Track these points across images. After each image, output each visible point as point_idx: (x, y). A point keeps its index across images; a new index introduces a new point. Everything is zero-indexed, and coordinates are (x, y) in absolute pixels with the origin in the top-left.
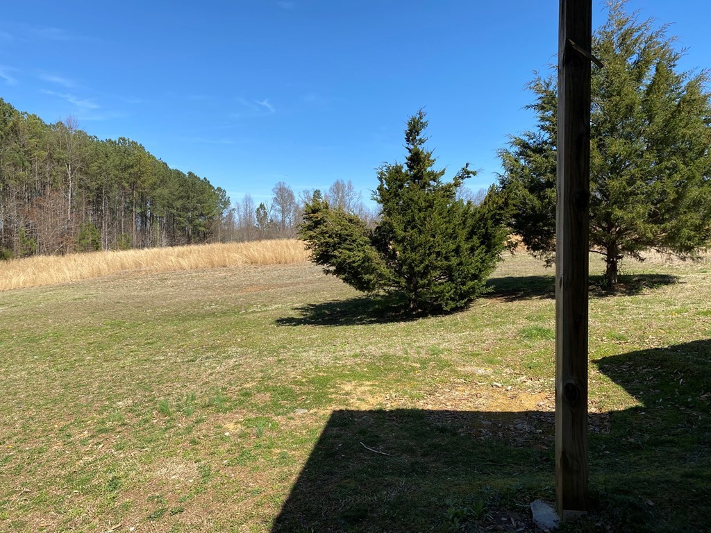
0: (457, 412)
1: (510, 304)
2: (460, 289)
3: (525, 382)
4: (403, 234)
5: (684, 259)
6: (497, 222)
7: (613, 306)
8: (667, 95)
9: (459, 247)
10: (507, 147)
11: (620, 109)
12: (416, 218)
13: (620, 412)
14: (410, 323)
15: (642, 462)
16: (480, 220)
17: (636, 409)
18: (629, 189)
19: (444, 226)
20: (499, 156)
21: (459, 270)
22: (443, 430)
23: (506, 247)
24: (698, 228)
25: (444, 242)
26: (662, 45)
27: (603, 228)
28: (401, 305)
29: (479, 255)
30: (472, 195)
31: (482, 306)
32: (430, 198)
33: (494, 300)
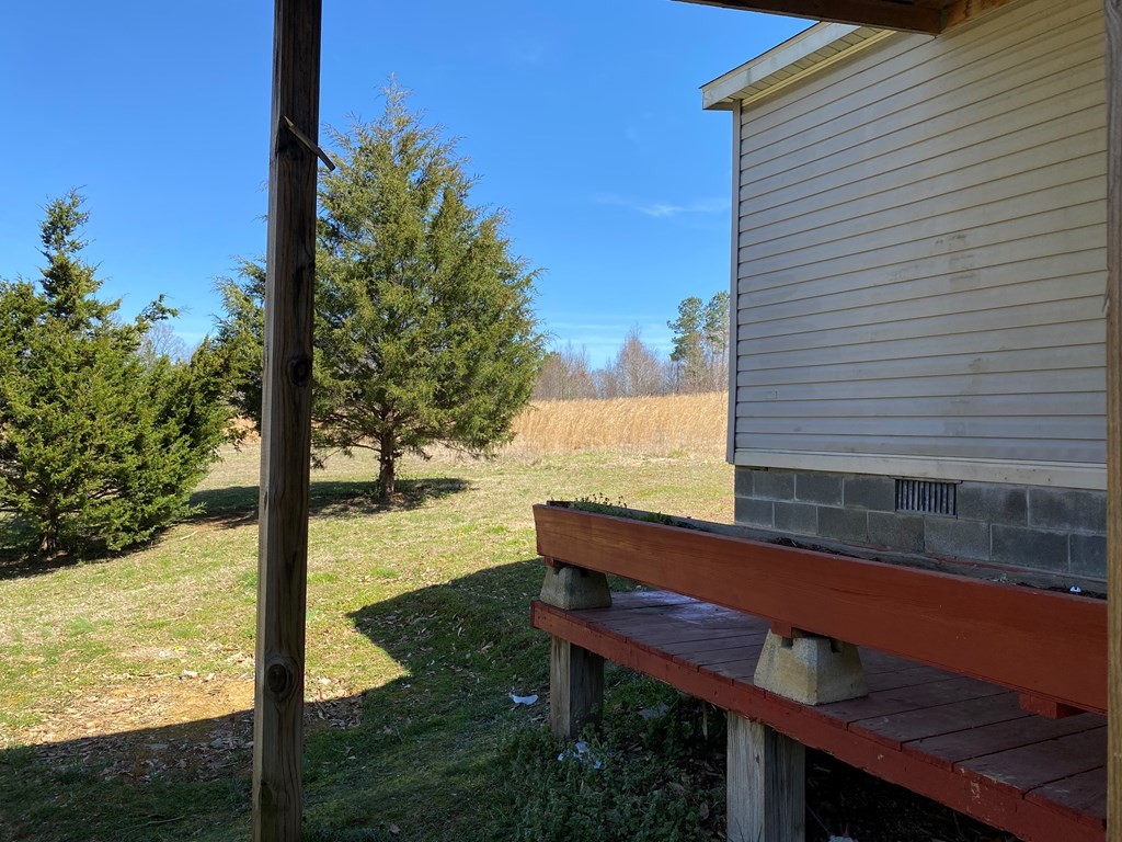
0: (104, 737)
1: (231, 531)
2: (143, 510)
3: (240, 662)
4: (29, 411)
5: (476, 457)
6: (211, 396)
7: (386, 527)
8: (458, 234)
9: (141, 436)
10: (234, 276)
11: (397, 242)
12: (58, 383)
13: (378, 689)
14: (39, 579)
15: (396, 763)
16: (181, 392)
17: (400, 681)
18: (409, 358)
19: (114, 400)
20: (219, 289)
21: (140, 478)
22: (66, 779)
23: (226, 438)
24: (492, 416)
25: (114, 427)
26: (452, 164)
27: (376, 412)
28: (25, 546)
29: (178, 451)
30: (185, 348)
31: (184, 540)
32: (87, 348)
33: (204, 527)
